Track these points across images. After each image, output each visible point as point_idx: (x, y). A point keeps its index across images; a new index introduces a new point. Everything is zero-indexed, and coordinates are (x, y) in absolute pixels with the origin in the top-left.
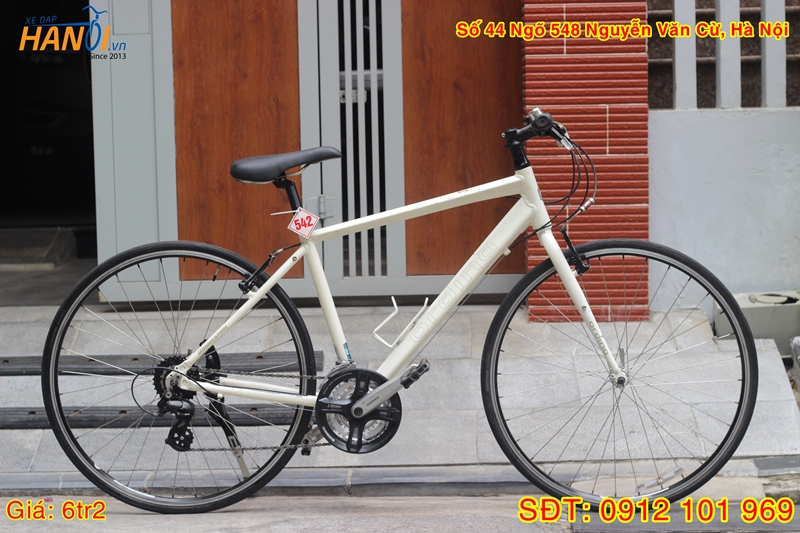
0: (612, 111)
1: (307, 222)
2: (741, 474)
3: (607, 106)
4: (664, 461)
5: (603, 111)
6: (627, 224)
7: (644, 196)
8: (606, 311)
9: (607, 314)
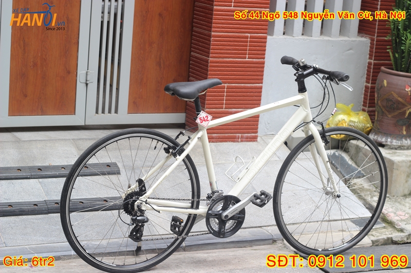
0: (251, 37)
1: (206, 119)
2: (353, 230)
3: (249, 35)
4: (313, 223)
5: (247, 37)
6: (252, 94)
7: (260, 80)
8: (239, 136)
9: (239, 138)
